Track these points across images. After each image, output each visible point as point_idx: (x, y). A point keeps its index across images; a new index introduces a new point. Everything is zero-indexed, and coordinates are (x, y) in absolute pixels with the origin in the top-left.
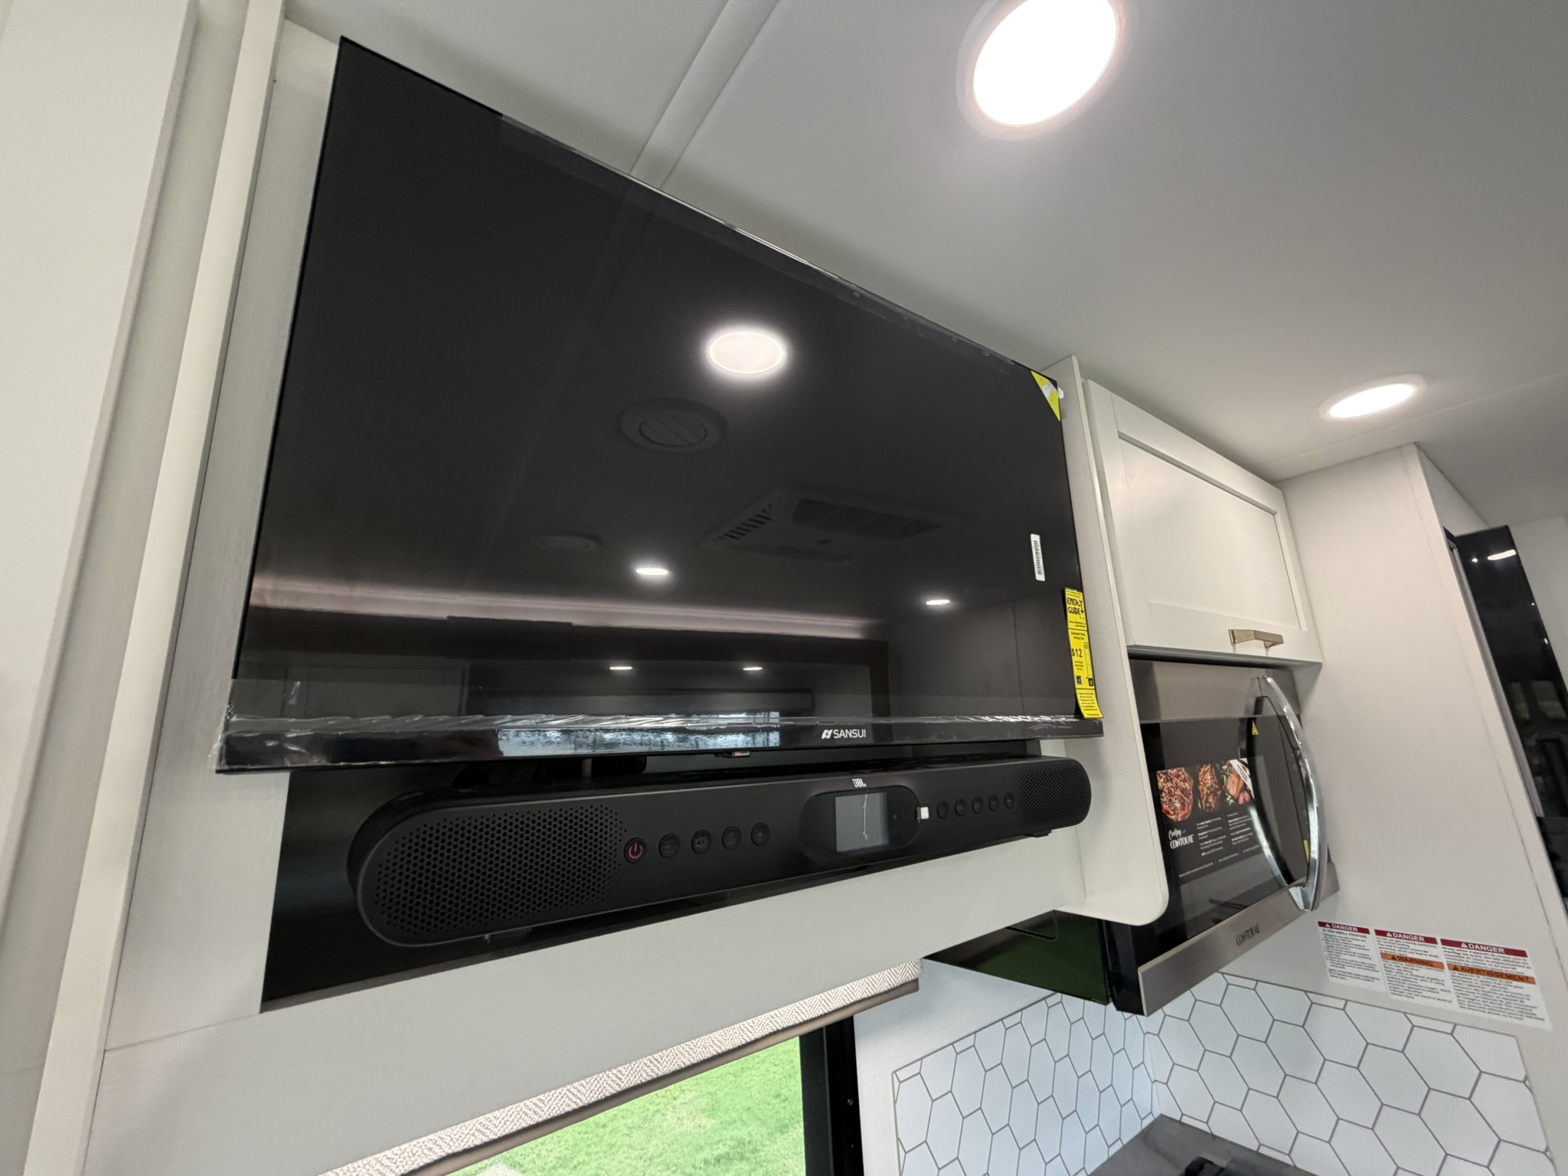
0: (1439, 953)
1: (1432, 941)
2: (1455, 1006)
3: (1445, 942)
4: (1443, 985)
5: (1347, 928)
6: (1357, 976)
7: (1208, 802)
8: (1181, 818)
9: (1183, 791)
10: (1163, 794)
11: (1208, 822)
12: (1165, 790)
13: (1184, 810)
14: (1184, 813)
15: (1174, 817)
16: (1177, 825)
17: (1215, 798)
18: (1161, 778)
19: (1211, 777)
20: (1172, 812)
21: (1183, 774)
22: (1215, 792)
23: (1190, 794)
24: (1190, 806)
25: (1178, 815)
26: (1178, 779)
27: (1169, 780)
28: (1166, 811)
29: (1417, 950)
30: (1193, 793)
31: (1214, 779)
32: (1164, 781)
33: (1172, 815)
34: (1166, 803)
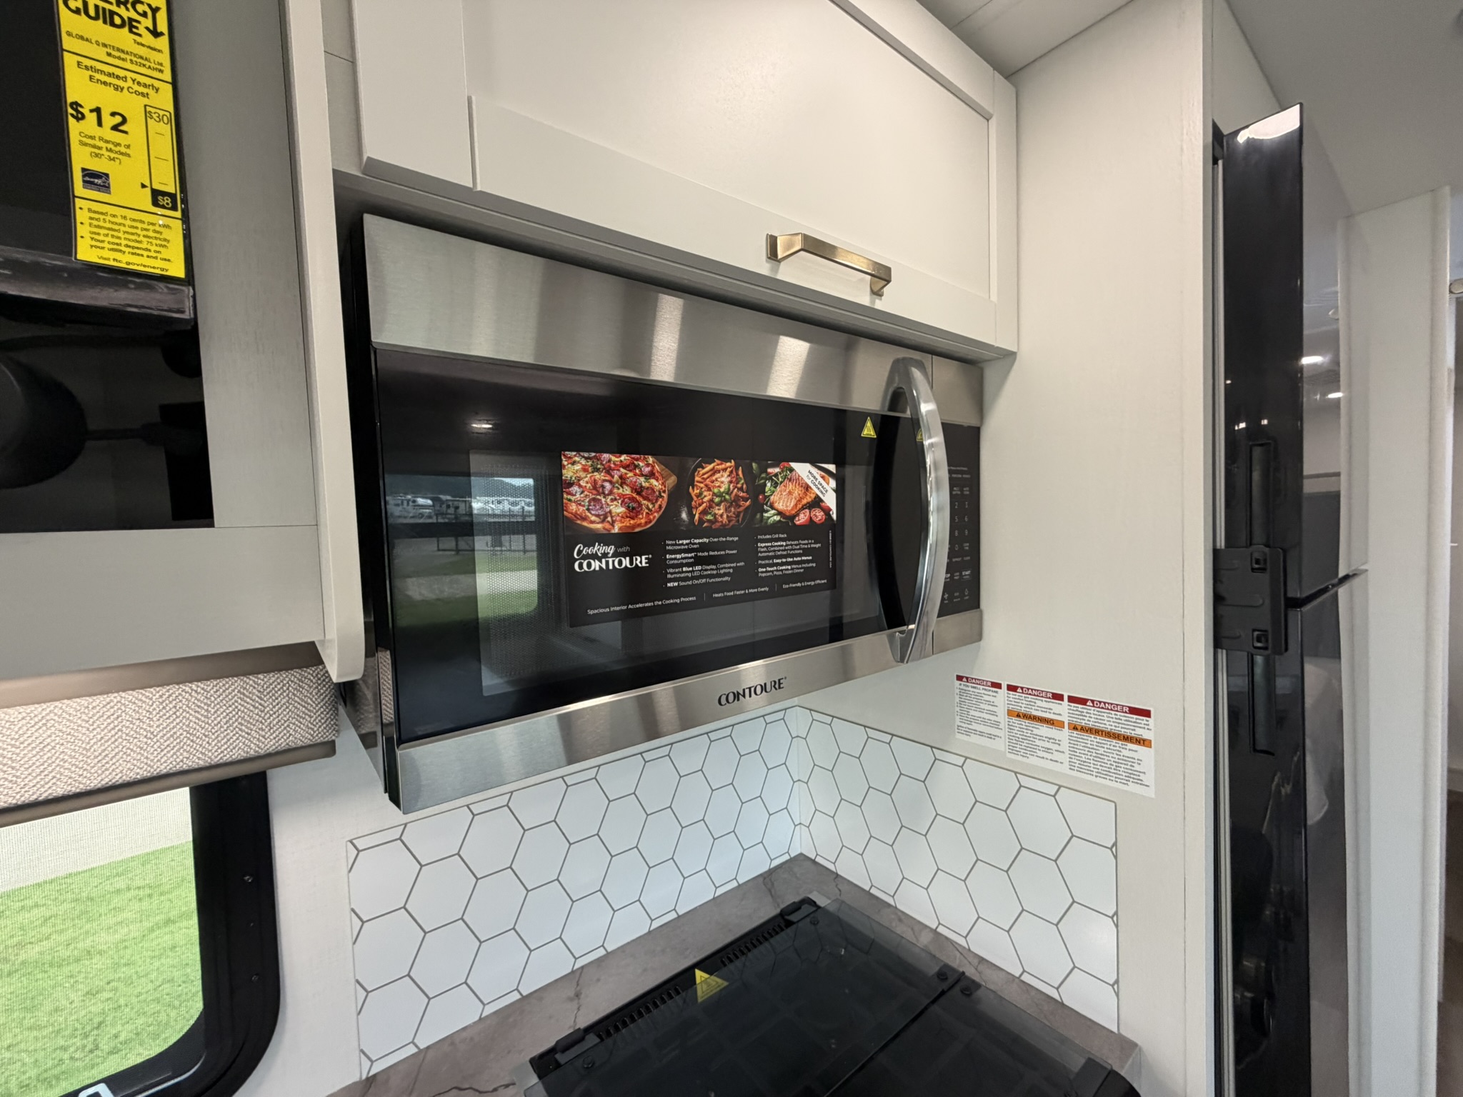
0: (1063, 711)
1: (1058, 697)
2: (1065, 768)
3: (1072, 699)
4: (1059, 745)
5: (980, 682)
6: (981, 734)
7: (710, 513)
8: (620, 529)
9: (639, 490)
10: (575, 489)
11: (701, 541)
12: (582, 483)
13: (632, 518)
14: (632, 522)
15: (599, 526)
16: (605, 539)
17: (733, 509)
18: (574, 463)
19: (729, 479)
20: (593, 518)
21: (648, 465)
22: (736, 502)
23: (662, 497)
24: (656, 514)
25: (612, 524)
26: (630, 471)
27: (597, 470)
28: (575, 515)
29: (1042, 707)
30: (669, 496)
31: (737, 483)
32: (585, 470)
33: (592, 522)
34: (578, 503)
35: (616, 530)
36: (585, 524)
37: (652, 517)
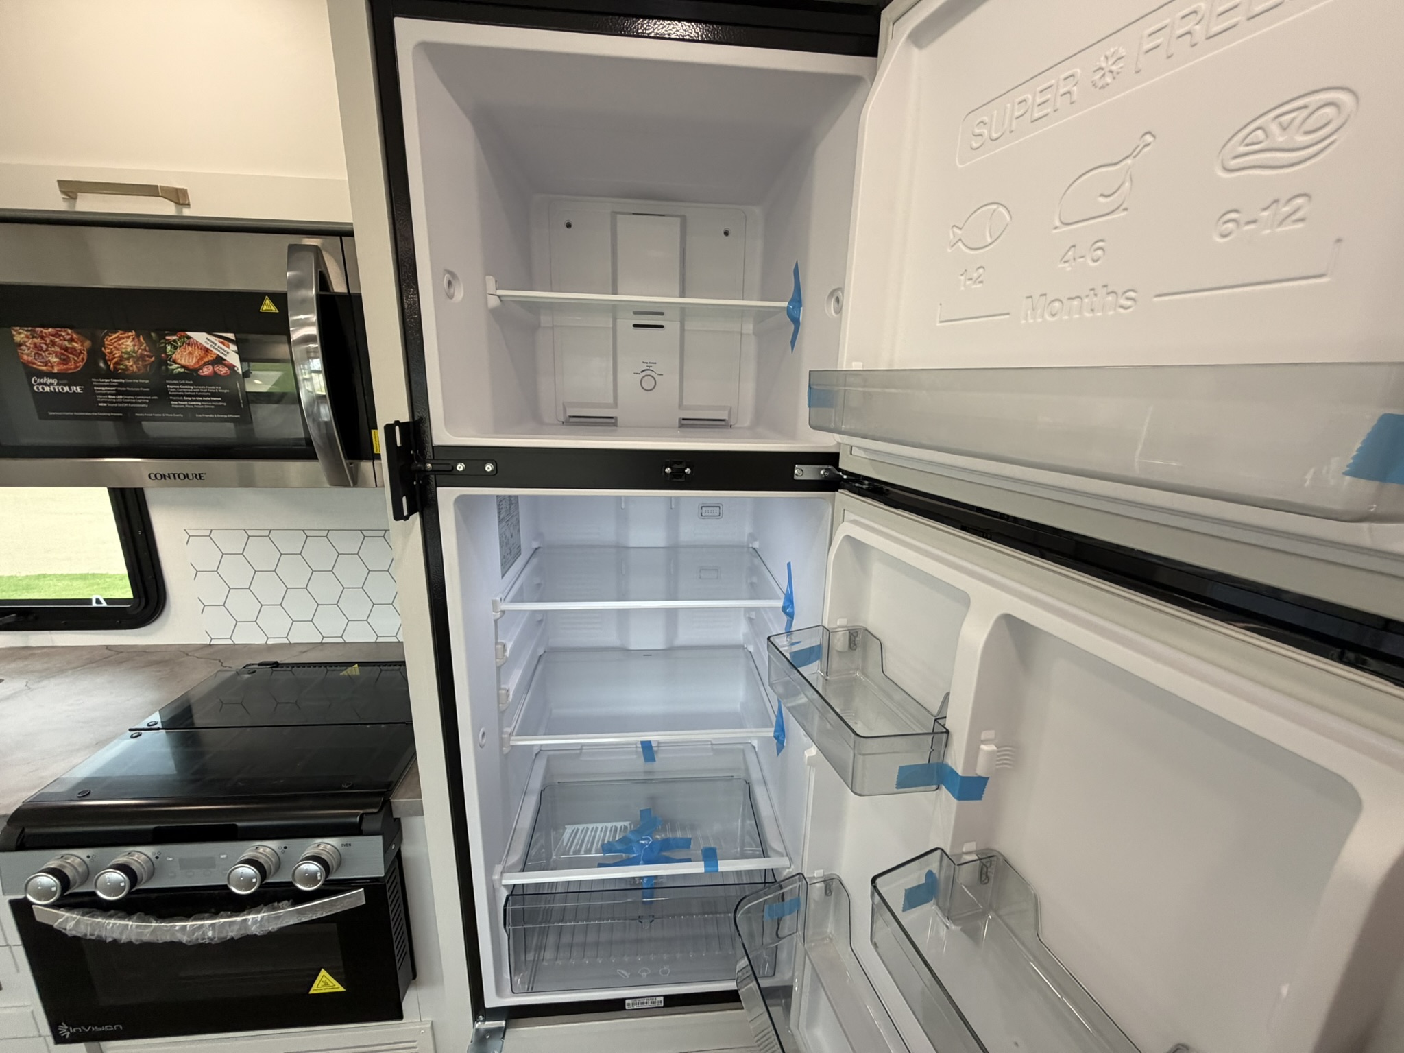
7: (122, 365)
8: (58, 370)
9: (66, 349)
10: (24, 347)
11: (118, 381)
12: (27, 344)
13: (66, 365)
14: (65, 367)
15: (44, 368)
16: (51, 375)
17: (140, 363)
18: (20, 333)
19: (133, 343)
20: (39, 364)
21: (68, 334)
22: (142, 357)
23: (82, 353)
24: (80, 363)
25: (52, 367)
26: (57, 337)
27: (34, 337)
28: (28, 361)
30: (88, 352)
31: (141, 346)
32: (27, 337)
33: (40, 366)
34: (28, 355)
35: (55, 370)
36: (35, 366)
37: (78, 365)
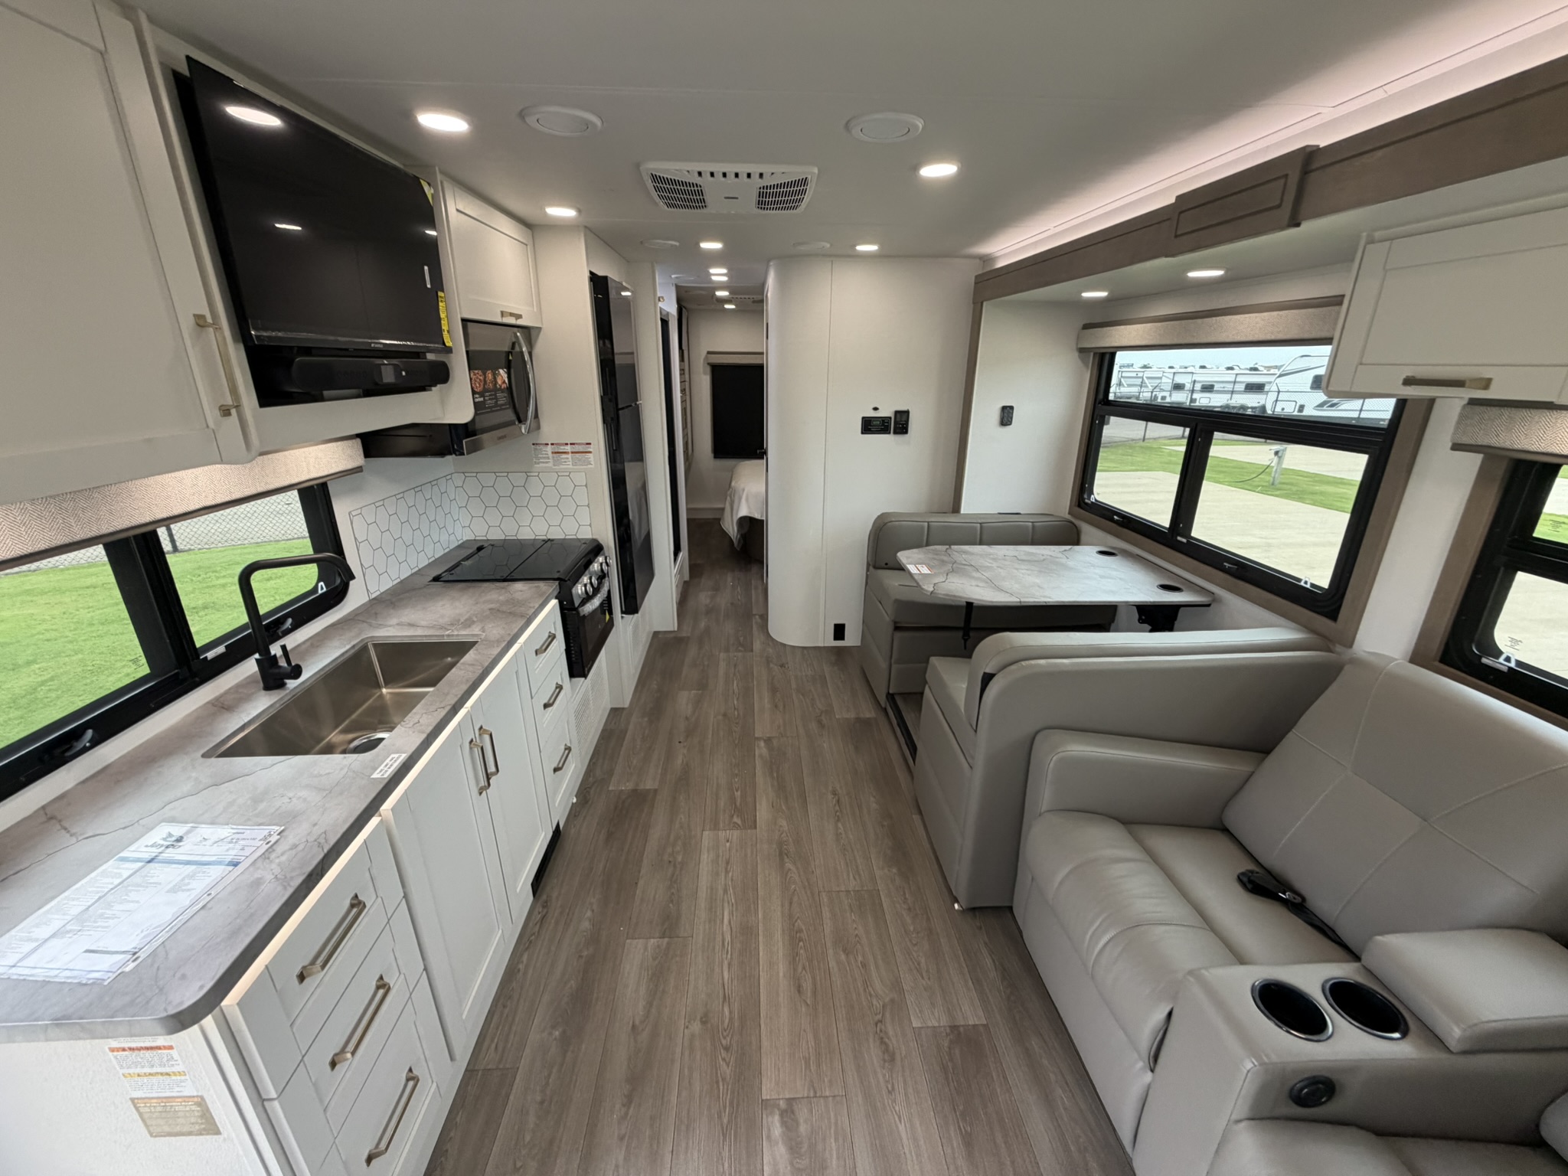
0: (568, 448)
1: (567, 444)
2: (571, 466)
3: (571, 444)
4: (569, 459)
5: (541, 444)
6: (543, 463)
29: (563, 448)
